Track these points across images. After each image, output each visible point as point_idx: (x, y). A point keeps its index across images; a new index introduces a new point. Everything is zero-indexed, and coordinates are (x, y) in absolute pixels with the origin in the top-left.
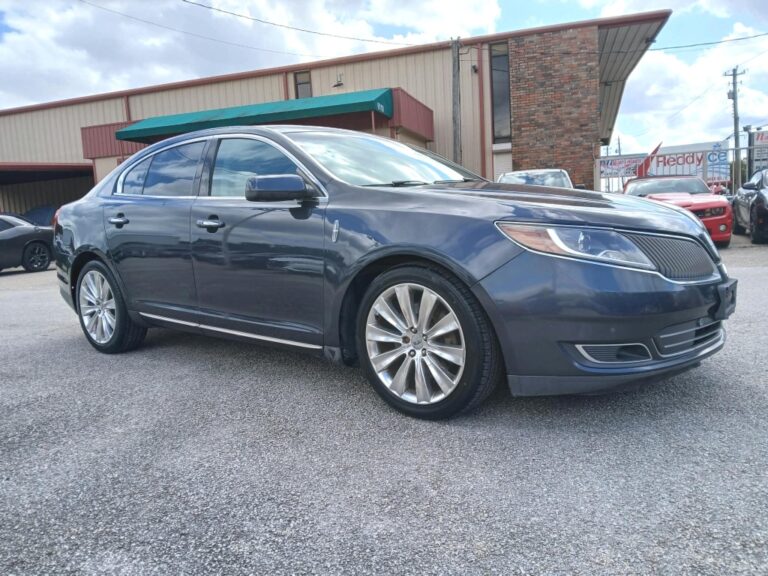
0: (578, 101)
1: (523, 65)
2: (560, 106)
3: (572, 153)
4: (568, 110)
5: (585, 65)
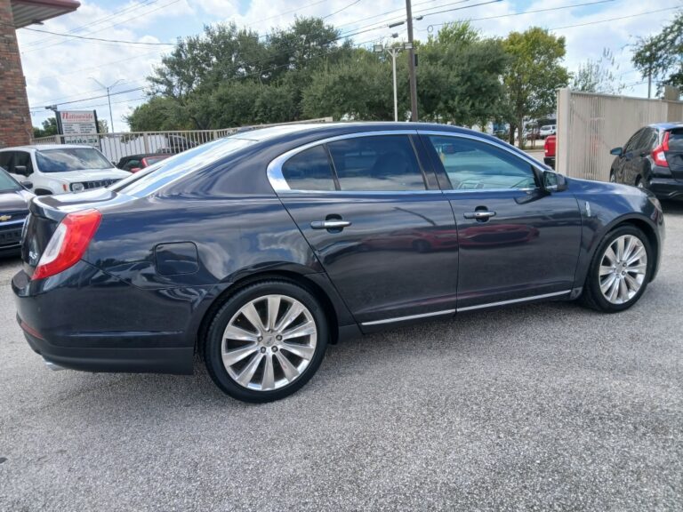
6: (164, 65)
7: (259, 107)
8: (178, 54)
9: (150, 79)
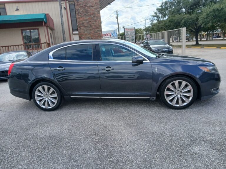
0: (96, 20)
1: (79, 9)
2: (91, 21)
3: (95, 35)
4: (93, 22)
5: (97, 10)
6: (157, 11)
7: (183, 23)
8: (161, 6)
9: (152, 16)
